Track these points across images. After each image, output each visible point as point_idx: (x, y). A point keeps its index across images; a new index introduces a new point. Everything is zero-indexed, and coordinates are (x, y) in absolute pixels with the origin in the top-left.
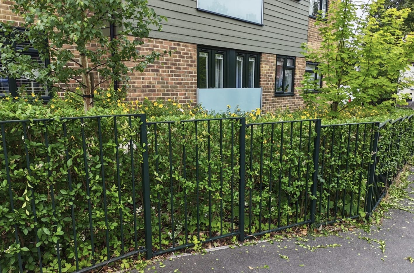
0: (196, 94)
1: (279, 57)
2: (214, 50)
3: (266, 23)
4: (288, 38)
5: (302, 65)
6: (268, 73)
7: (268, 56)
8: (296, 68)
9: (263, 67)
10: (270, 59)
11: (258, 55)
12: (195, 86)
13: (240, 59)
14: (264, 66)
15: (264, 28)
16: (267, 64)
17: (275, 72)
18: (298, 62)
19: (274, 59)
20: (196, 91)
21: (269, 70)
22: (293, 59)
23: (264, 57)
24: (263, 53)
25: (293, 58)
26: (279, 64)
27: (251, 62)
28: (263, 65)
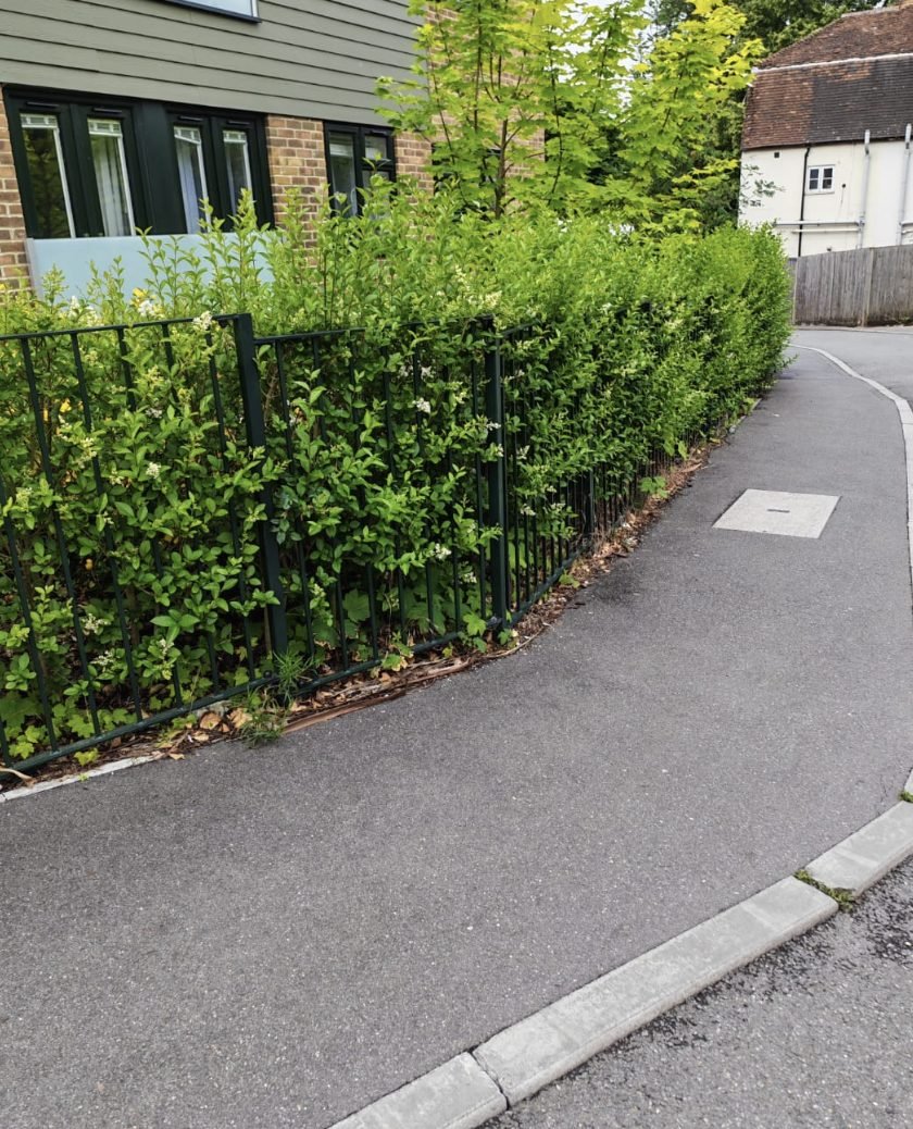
0: (23, 259)
1: (335, 130)
2: (80, 104)
3: (268, 12)
4: (359, 67)
5: (419, 154)
6: (299, 181)
7: (290, 125)
8: (400, 164)
9: (278, 163)
10: (300, 135)
11: (254, 123)
12: (17, 233)
13: (187, 136)
14: (282, 159)
15: (264, 29)
16: (293, 154)
17: (324, 178)
18: (402, 145)
19: (316, 137)
20: (22, 247)
21: (302, 171)
22: (386, 136)
23: (276, 129)
24: (273, 115)
25: (385, 133)
26: (336, 150)
27: (233, 145)
28: (277, 155)
